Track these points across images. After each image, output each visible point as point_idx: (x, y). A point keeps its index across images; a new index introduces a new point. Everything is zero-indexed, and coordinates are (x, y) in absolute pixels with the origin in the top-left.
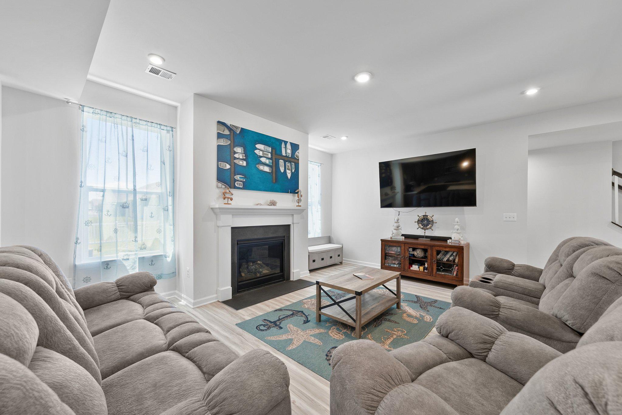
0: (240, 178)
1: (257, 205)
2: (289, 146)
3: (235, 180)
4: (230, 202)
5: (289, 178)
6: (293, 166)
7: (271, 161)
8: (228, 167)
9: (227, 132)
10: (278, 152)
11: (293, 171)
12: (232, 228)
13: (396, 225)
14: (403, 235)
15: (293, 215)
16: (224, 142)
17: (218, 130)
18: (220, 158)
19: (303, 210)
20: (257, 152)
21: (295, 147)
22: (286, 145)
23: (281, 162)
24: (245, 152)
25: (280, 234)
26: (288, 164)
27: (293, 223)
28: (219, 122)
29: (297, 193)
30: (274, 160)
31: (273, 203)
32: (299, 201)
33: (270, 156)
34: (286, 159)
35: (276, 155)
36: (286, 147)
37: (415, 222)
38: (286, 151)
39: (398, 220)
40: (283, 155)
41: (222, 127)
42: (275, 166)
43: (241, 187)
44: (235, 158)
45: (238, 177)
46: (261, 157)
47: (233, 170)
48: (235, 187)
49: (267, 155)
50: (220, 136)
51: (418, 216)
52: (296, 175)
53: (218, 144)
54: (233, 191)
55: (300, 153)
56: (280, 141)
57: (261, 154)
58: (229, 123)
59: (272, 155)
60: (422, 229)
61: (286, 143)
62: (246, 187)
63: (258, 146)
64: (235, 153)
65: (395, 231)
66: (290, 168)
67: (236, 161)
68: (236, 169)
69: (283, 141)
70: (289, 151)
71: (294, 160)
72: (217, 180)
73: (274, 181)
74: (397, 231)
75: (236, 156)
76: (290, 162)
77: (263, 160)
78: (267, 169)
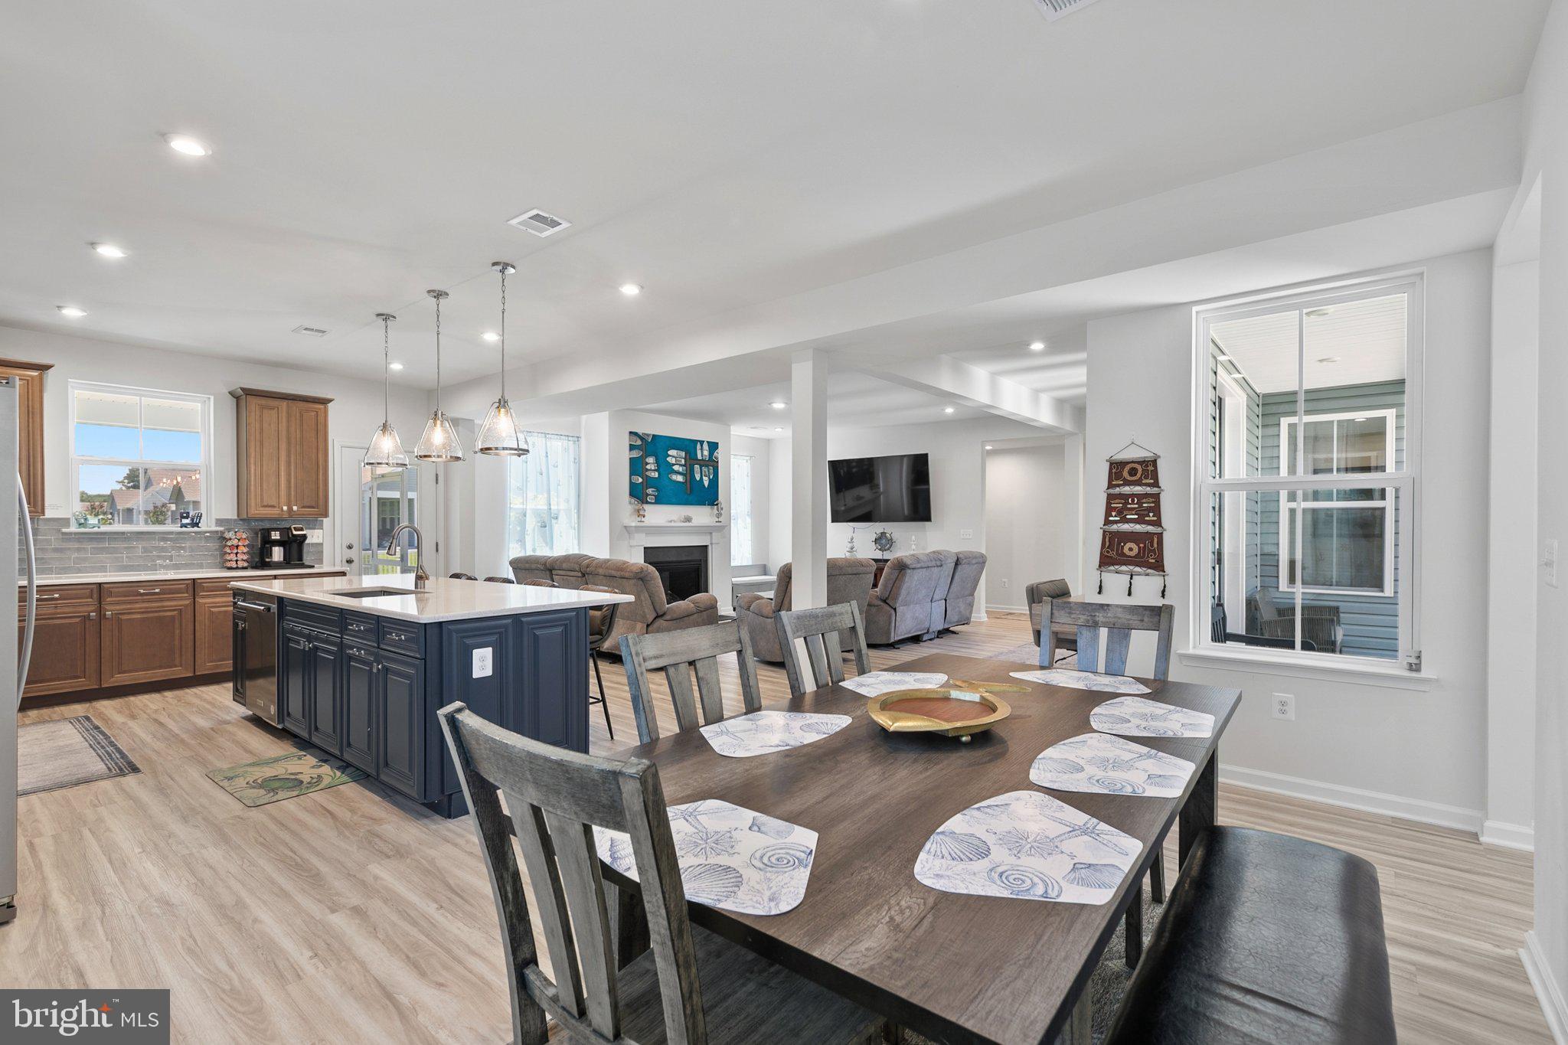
0: (652, 491)
1: (671, 521)
2: (706, 446)
3: (648, 495)
4: (643, 519)
5: (706, 485)
6: (711, 471)
7: (685, 468)
8: (640, 480)
9: (639, 442)
10: (693, 456)
11: (711, 477)
12: (645, 548)
13: (850, 545)
15: (711, 533)
16: (636, 454)
17: (630, 441)
18: (632, 472)
19: (723, 527)
20: (669, 459)
21: (713, 446)
22: (702, 446)
23: (697, 467)
24: (657, 462)
25: (696, 556)
26: (705, 469)
27: (712, 544)
28: (631, 433)
29: (717, 505)
30: (688, 466)
31: (688, 519)
32: (719, 515)
33: (683, 462)
34: (703, 463)
35: (691, 460)
36: (702, 449)
37: (871, 542)
38: (703, 453)
39: (852, 539)
40: (699, 458)
41: (635, 438)
42: (689, 474)
43: (653, 501)
44: (647, 470)
45: (650, 491)
46: (674, 465)
47: (645, 484)
48: (647, 503)
49: (681, 461)
50: (632, 447)
51: (876, 533)
52: (714, 483)
53: (632, 456)
54: (646, 507)
55: (720, 454)
56: (695, 442)
57: (673, 461)
58: (640, 431)
59: (685, 462)
60: (880, 549)
61: (702, 442)
62: (658, 501)
63: (671, 452)
64: (647, 464)
65: (848, 554)
66: (707, 473)
67: (648, 473)
68: (648, 482)
69: (699, 441)
70: (706, 453)
71: (712, 463)
72: (630, 495)
73: (689, 492)
74: (850, 554)
75: (648, 467)
76: (707, 466)
77: (676, 468)
78: (680, 478)
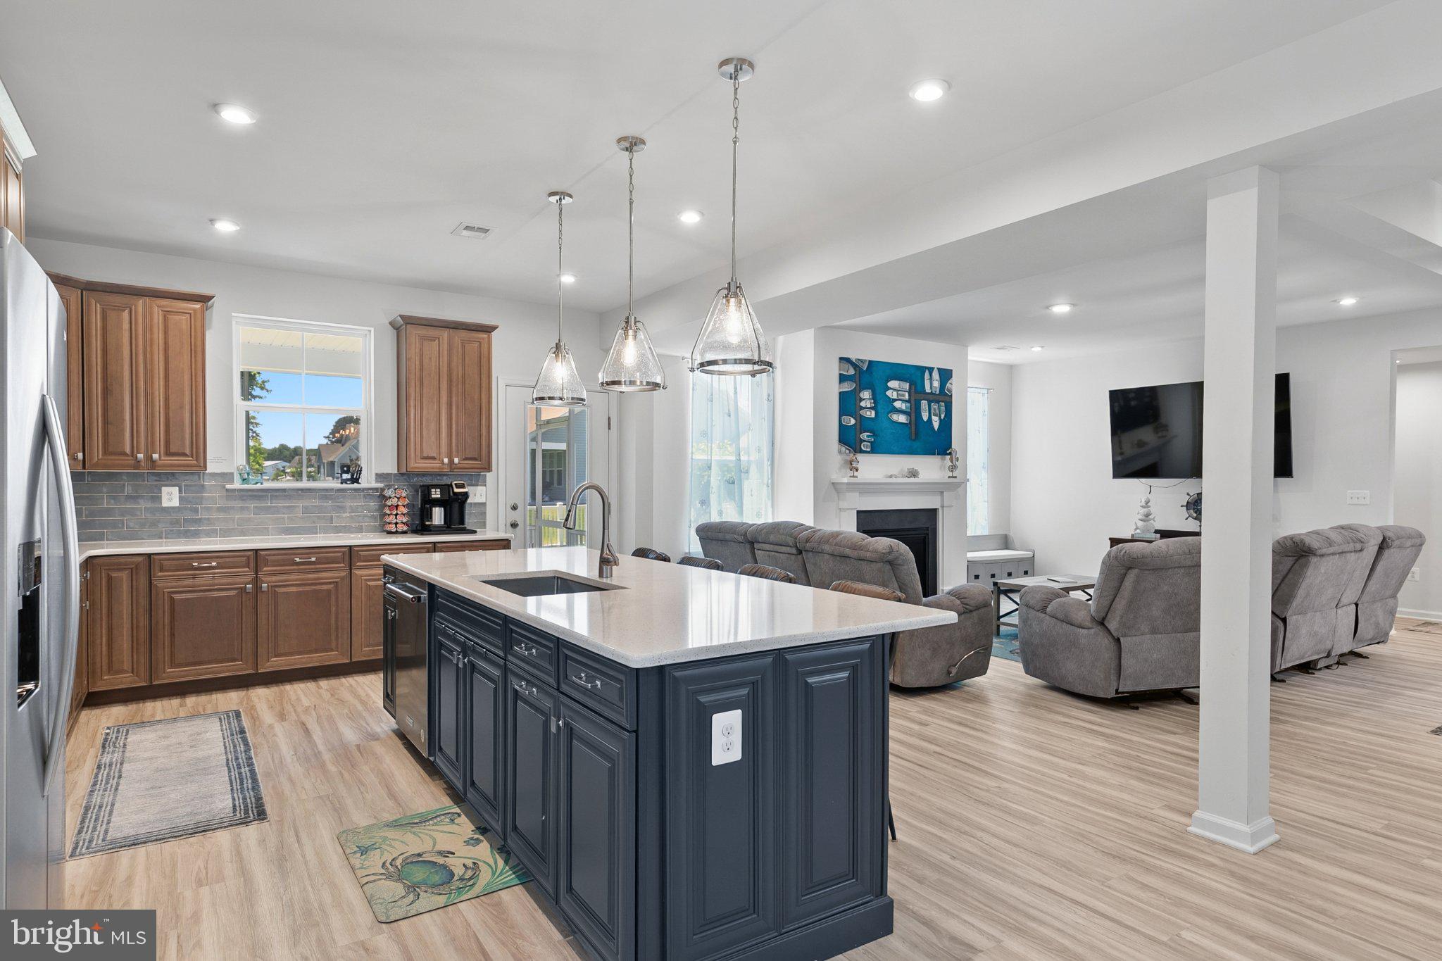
0: (868, 436)
1: (891, 476)
2: (936, 375)
3: (862, 441)
4: (856, 474)
5: (936, 429)
6: (943, 408)
7: (908, 405)
8: (853, 421)
9: (851, 372)
10: (919, 389)
11: (943, 416)
12: (858, 512)
13: (1144, 511)
14: (1157, 532)
15: (942, 493)
16: (847, 387)
17: (840, 370)
18: (843, 411)
19: (959, 485)
20: (889, 393)
21: (946, 375)
22: (931, 374)
23: (924, 403)
24: (874, 397)
25: (923, 523)
26: (934, 406)
27: (943, 507)
28: (841, 359)
29: (950, 454)
30: (913, 402)
31: (913, 473)
32: (953, 468)
33: (907, 396)
34: (932, 398)
35: (917, 394)
36: (931, 379)
37: (1182, 506)
38: (932, 384)
39: (1147, 502)
40: (927, 391)
41: (846, 365)
42: (914, 412)
43: (869, 450)
44: (862, 408)
45: (864, 436)
46: (895, 400)
47: (858, 427)
48: (862, 452)
49: (903, 395)
50: (843, 378)
51: (1188, 494)
52: (947, 423)
53: (841, 390)
54: (860, 457)
55: (954, 385)
56: (922, 370)
57: (894, 395)
58: (853, 357)
59: (909, 395)
60: (1195, 519)
61: (931, 370)
62: (875, 449)
63: (892, 384)
64: (861, 399)
65: (1140, 524)
66: (937, 411)
67: (862, 413)
68: (863, 424)
69: (926, 368)
70: (936, 384)
71: (944, 398)
72: (839, 441)
73: (913, 437)
74: (1145, 523)
75: (863, 404)
76: (938, 402)
77: (898, 404)
78: (902, 419)
